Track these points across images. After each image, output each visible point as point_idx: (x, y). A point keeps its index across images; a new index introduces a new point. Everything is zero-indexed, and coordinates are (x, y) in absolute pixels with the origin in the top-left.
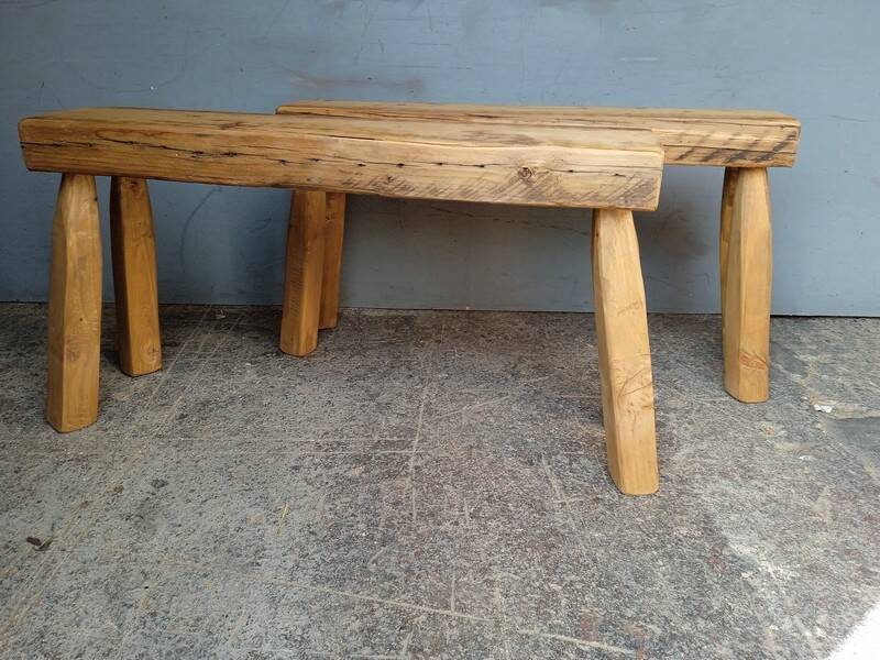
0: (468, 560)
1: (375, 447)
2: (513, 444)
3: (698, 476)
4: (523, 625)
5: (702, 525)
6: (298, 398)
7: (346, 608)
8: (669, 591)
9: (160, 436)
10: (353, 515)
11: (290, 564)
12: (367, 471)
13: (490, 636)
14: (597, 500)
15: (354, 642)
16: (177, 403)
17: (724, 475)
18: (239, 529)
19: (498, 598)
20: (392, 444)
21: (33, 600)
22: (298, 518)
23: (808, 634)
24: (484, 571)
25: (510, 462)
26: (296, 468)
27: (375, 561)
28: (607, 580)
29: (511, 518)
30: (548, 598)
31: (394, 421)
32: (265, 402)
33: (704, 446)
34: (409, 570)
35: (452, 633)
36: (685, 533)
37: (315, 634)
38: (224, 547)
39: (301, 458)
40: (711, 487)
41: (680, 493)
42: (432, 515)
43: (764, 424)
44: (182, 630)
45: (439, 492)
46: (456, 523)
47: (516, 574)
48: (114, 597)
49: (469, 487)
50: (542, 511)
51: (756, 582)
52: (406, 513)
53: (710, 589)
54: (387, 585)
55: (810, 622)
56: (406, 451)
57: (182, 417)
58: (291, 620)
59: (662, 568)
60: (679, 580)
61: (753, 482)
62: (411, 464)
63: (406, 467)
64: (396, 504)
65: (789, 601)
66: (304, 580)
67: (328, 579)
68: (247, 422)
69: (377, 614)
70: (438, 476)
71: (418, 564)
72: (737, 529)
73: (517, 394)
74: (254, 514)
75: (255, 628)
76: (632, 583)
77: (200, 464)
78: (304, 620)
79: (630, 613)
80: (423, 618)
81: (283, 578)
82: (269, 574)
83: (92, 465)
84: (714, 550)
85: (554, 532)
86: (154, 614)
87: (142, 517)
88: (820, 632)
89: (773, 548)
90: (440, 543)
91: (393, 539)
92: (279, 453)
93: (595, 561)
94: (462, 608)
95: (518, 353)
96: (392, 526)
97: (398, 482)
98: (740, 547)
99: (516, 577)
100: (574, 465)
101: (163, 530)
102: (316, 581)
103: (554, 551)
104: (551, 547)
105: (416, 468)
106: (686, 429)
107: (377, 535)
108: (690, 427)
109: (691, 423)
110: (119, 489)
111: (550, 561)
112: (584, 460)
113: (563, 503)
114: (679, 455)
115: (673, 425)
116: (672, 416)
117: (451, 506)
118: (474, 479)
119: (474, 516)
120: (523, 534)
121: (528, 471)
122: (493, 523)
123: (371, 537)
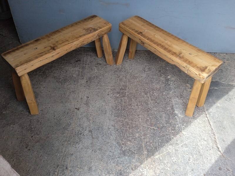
0: (136, 113)
1: (120, 90)
2: (143, 89)
3: (173, 97)
4: (144, 124)
5: (172, 107)
6: (106, 77)
7: (120, 121)
8: (164, 119)
9: (84, 86)
10: (118, 104)
11: (111, 113)
12: (120, 95)
13: (139, 126)
14: (156, 102)
15: (121, 126)
16: (85, 78)
17: (177, 97)
18: (102, 107)
19: (140, 120)
20: (123, 89)
21: (77, 119)
22: (110, 105)
23: (182, 127)
24: (138, 115)
25: (143, 94)
26: (108, 94)
27: (123, 113)
28: (156, 117)
29: (142, 106)
30: (147, 120)
31: (123, 84)
32: (100, 78)
33: (175, 90)
34: (128, 115)
35: (134, 126)
36: (168, 109)
37: (116, 125)
38: (100, 110)
39: (109, 92)
40: (175, 99)
41: (170, 101)
42: (130, 105)
43: (188, 85)
44: (98, 124)
45: (131, 100)
46: (134, 107)
48: (87, 119)
49: (136, 99)
50: (147, 104)
51: (177, 118)
52: (127, 104)
53: (170, 119)
54: (125, 117)
55: (183, 125)
56: (126, 91)
57: (87, 82)
58: (112, 123)
59: (164, 115)
60: (166, 117)
61: (182, 98)
62: (127, 94)
63: (126, 95)
64: (125, 102)
65: (181, 121)
66: (113, 116)
67: (116, 116)
68: (98, 83)
69: (124, 122)
70: (131, 97)
71: (129, 114)
72: (177, 108)
73: (145, 76)
74: (104, 104)
75: (108, 124)
76: (159, 118)
77: (93, 93)
78: (114, 123)
79: (158, 123)
80: (130, 123)
81: (110, 116)
82: (108, 115)
83: (76, 93)
84: (172, 112)
85: (149, 108)
86: (94, 122)
87: (87, 104)
88: (184, 127)
89: (181, 112)
90: (132, 110)
91: (125, 109)
92: (105, 91)
93: (154, 114)
94: (135, 122)
95: (145, 64)
96: (124, 107)
97: (125, 98)
98: (176, 112)
99: (143, 117)
100: (153, 95)
101: (91, 107)
102: (115, 116)
103: (149, 112)
104: (148, 111)
105: (127, 95)
106: (173, 86)
107: (123, 109)
108: (174, 85)
109: (174, 84)
110: (82, 98)
111: (148, 114)
112: (155, 93)
113: (151, 103)
114: (171, 92)
115: (171, 85)
116: (172, 82)
117: (133, 103)
118: (137, 97)
119: (137, 105)
120: (144, 109)
121: (146, 96)
122: (140, 107)
123: (122, 109)
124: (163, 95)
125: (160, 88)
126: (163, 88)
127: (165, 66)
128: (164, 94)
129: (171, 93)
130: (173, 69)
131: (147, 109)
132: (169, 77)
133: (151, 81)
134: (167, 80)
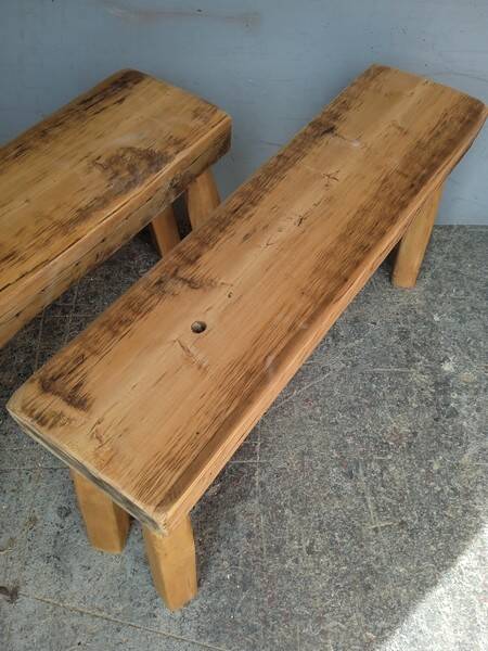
0: (308, 607)
2: (336, 447)
3: (480, 487)
5: (478, 553)
8: (450, 637)
10: (218, 551)
11: (178, 614)
14: (403, 524)
24: (320, 620)
25: (334, 473)
27: (240, 611)
29: (337, 552)
41: (465, 511)
45: (282, 518)
46: (296, 561)
47: (343, 623)
49: (304, 512)
50: (360, 541)
52: (257, 547)
53: (479, 631)
56: (251, 461)
60: (457, 622)
62: (257, 478)
63: (253, 485)
64: (249, 535)
66: (191, 634)
67: (208, 633)
70: (279, 497)
71: (271, 612)
73: (337, 368)
76: (424, 627)
81: (175, 632)
85: (370, 569)
87: (58, 556)
90: (286, 586)
91: (250, 582)
93: (399, 602)
96: (247, 565)
97: (249, 506)
99: (343, 626)
100: (385, 477)
101: (78, 575)
102: (200, 633)
104: (368, 588)
105: (262, 484)
106: (474, 419)
107: (239, 578)
108: (478, 416)
109: (478, 410)
110: (34, 520)
111: (367, 606)
112: (392, 468)
113: (376, 530)
114: (466, 456)
115: (463, 411)
116: (464, 398)
117: (292, 539)
118: (308, 499)
119: (310, 551)
120: (348, 573)
121: (348, 486)
122: (324, 560)
123: (233, 579)
124: (429, 475)
125: (415, 434)
126: (429, 434)
127: (423, 303)
128: (436, 467)
129: (466, 459)
130: (463, 321)
131: (362, 575)
132: (447, 367)
133: (369, 393)
134: (443, 385)
